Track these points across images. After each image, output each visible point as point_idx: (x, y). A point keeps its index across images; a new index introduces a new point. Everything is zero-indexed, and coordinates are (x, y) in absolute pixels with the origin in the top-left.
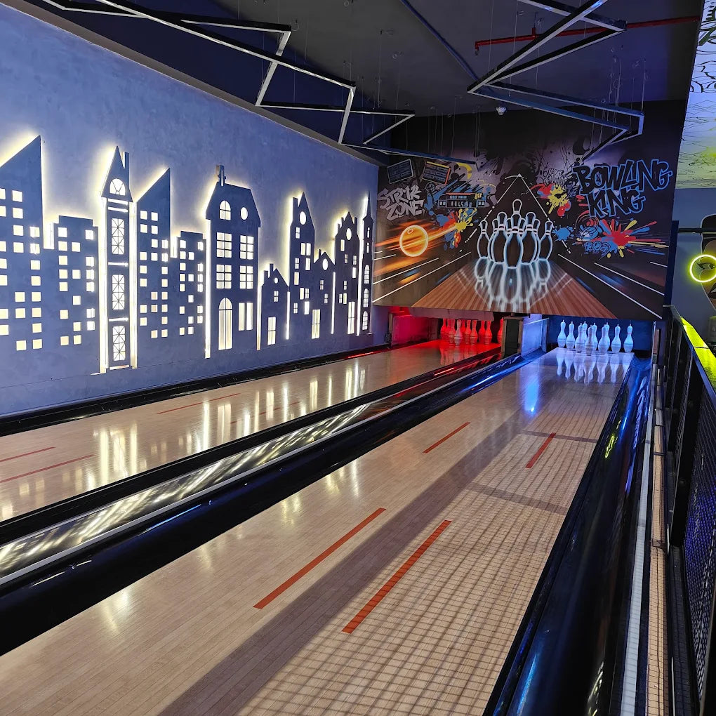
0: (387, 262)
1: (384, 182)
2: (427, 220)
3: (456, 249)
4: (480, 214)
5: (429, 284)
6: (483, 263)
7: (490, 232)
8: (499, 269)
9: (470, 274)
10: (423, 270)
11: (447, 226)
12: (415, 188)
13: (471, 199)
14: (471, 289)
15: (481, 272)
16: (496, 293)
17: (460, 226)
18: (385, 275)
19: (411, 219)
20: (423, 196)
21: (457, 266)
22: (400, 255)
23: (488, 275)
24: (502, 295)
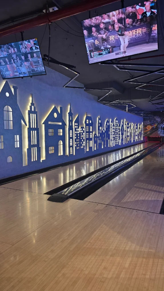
0: (145, 131)
1: (144, 120)
2: (151, 125)
3: (155, 129)
4: (159, 124)
5: (151, 134)
6: (159, 130)
7: (160, 126)
8: (161, 131)
9: (157, 132)
10: (150, 131)
11: (154, 126)
12: (149, 121)
13: (157, 122)
14: (158, 134)
15: (159, 131)
16: (161, 134)
17: (156, 126)
18: (145, 132)
19: (148, 125)
20: (150, 122)
21: (155, 131)
22: (147, 130)
23: (160, 132)
24: (162, 134)
